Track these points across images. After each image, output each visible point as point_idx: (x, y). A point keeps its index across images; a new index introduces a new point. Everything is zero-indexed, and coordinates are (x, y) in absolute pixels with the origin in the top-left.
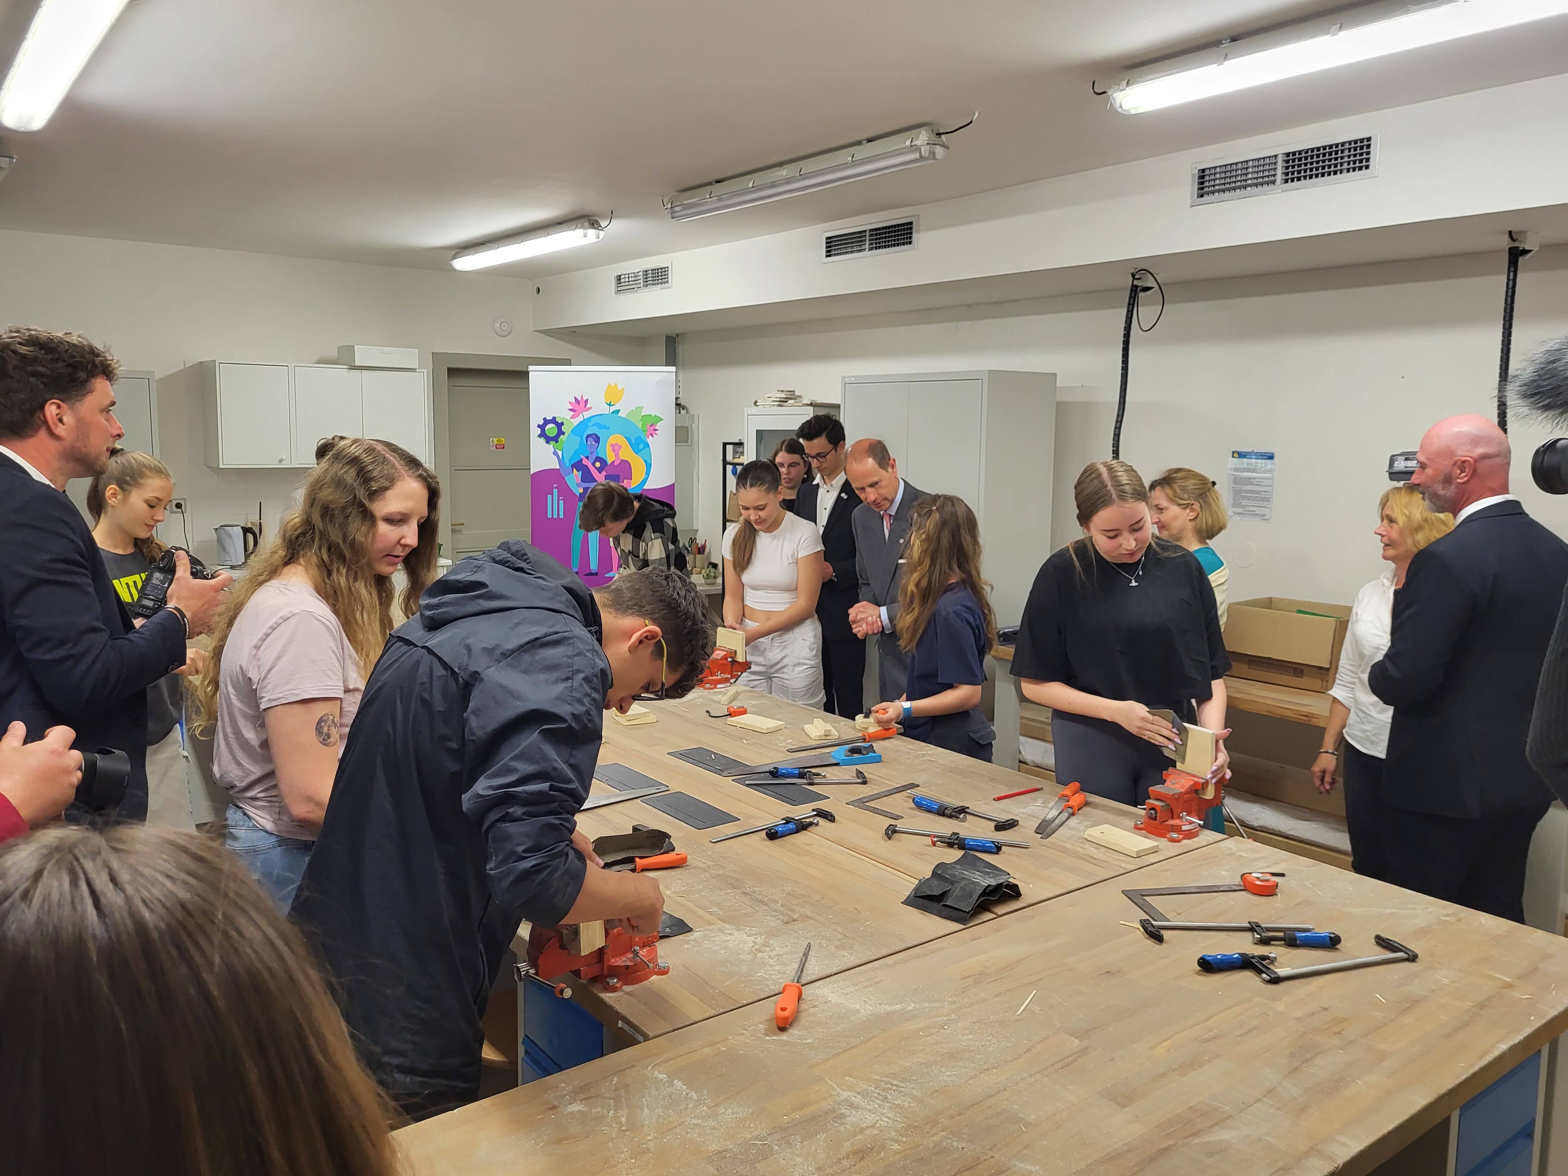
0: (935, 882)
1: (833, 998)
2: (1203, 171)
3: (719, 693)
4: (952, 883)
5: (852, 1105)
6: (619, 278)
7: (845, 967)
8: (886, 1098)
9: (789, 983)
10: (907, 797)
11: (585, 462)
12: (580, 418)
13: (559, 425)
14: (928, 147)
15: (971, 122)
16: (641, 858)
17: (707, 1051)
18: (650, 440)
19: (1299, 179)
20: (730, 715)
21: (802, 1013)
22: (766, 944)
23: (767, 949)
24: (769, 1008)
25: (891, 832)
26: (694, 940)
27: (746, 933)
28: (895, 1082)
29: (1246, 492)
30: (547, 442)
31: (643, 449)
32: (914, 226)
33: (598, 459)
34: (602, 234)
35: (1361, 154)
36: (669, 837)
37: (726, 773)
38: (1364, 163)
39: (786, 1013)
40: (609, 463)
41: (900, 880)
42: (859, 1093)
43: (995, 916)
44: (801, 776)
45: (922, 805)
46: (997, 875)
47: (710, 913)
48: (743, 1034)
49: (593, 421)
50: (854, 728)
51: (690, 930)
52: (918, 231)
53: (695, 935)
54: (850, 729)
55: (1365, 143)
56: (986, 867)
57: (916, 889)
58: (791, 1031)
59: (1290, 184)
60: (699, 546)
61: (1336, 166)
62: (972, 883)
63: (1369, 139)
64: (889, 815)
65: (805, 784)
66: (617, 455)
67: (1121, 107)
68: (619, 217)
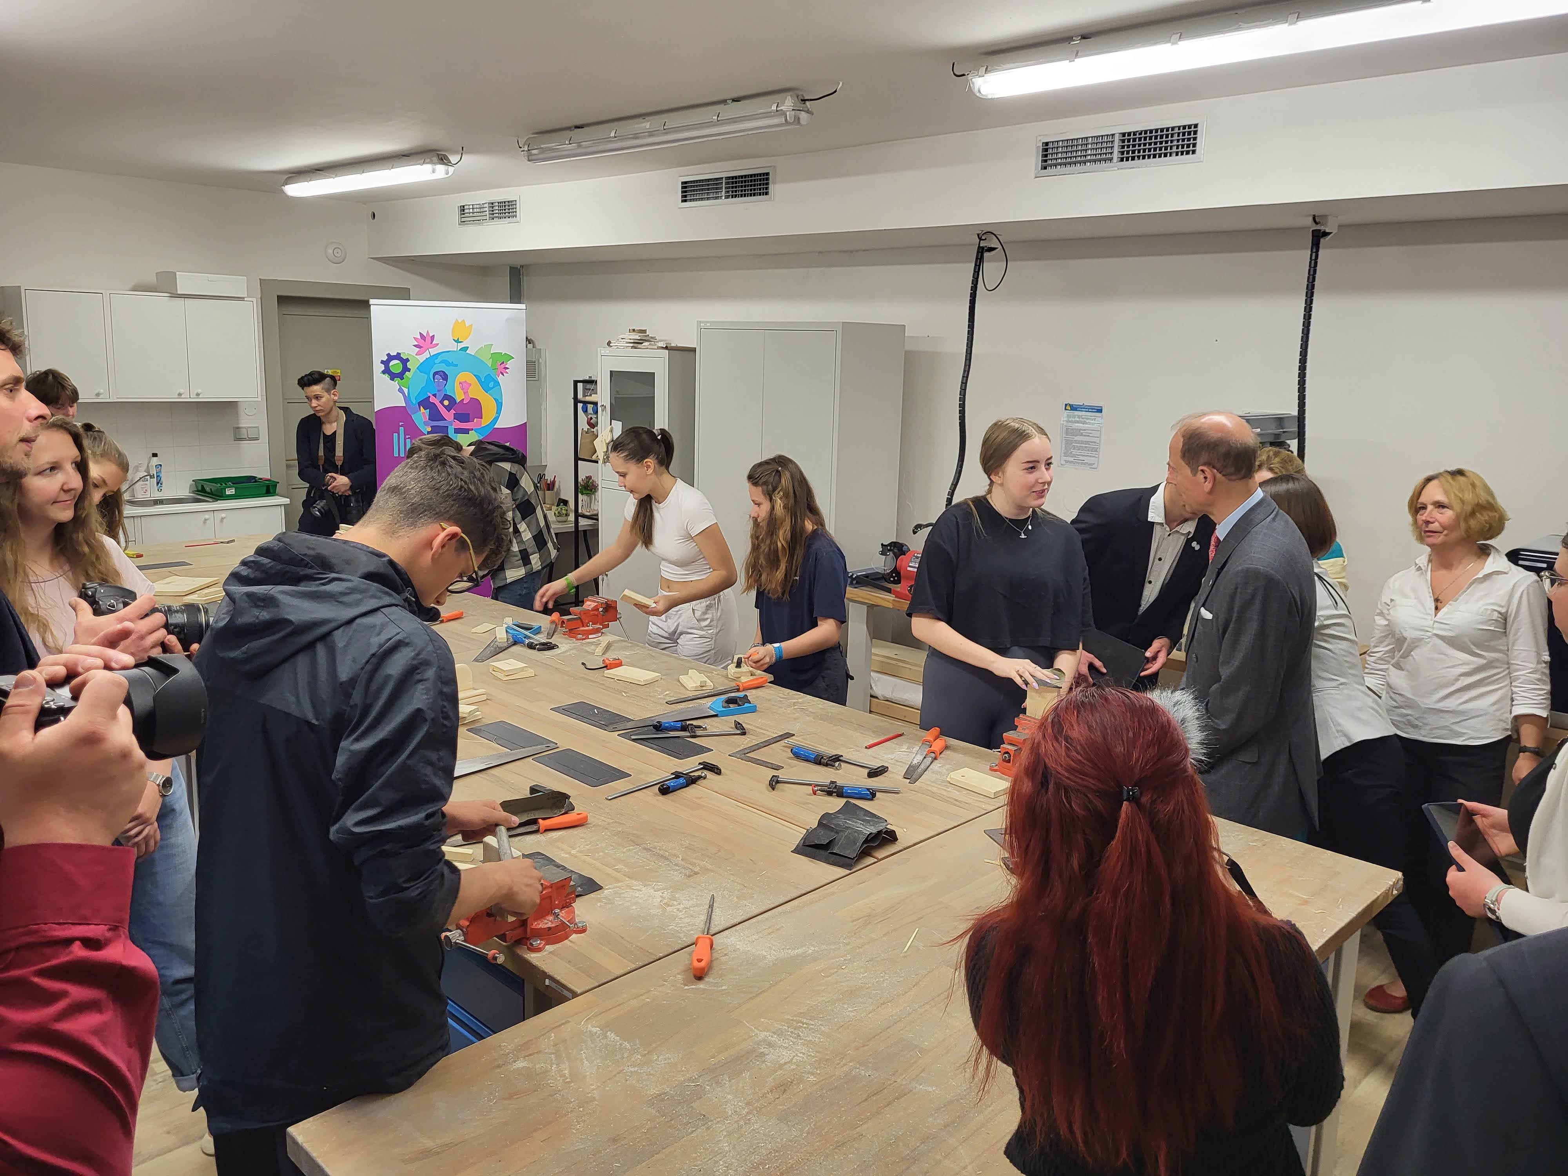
0: (821, 832)
1: (740, 946)
2: (1047, 144)
3: (592, 643)
4: (837, 833)
5: (770, 1045)
6: (462, 209)
7: (748, 916)
8: (799, 1036)
9: (701, 935)
10: (784, 747)
11: (432, 400)
12: (426, 355)
13: (405, 362)
14: (794, 112)
15: (836, 91)
16: (544, 819)
17: (634, 1003)
18: (500, 378)
19: (1133, 159)
20: (606, 667)
21: (715, 962)
22: (673, 898)
23: (675, 903)
24: (683, 960)
25: (774, 783)
26: (605, 898)
27: (653, 888)
28: (805, 1021)
29: (1076, 442)
30: (392, 379)
31: (493, 387)
32: (770, 176)
33: (447, 397)
34: (451, 170)
35: (1189, 140)
36: (568, 797)
37: (611, 728)
38: (1191, 148)
39: (702, 964)
40: (458, 401)
41: (788, 829)
42: (774, 1033)
43: (876, 860)
44: (684, 728)
45: (799, 755)
46: (877, 823)
47: (617, 870)
48: (664, 985)
49: (440, 358)
50: (727, 677)
51: (601, 888)
52: (775, 183)
53: (605, 892)
54: (723, 679)
55: (1193, 129)
56: (865, 815)
57: (805, 839)
58: (706, 979)
59: (1125, 162)
60: (549, 482)
61: (1166, 149)
62: (855, 832)
63: (1196, 126)
64: (770, 765)
65: (688, 737)
66: (466, 393)
67: (979, 91)
68: (470, 152)
